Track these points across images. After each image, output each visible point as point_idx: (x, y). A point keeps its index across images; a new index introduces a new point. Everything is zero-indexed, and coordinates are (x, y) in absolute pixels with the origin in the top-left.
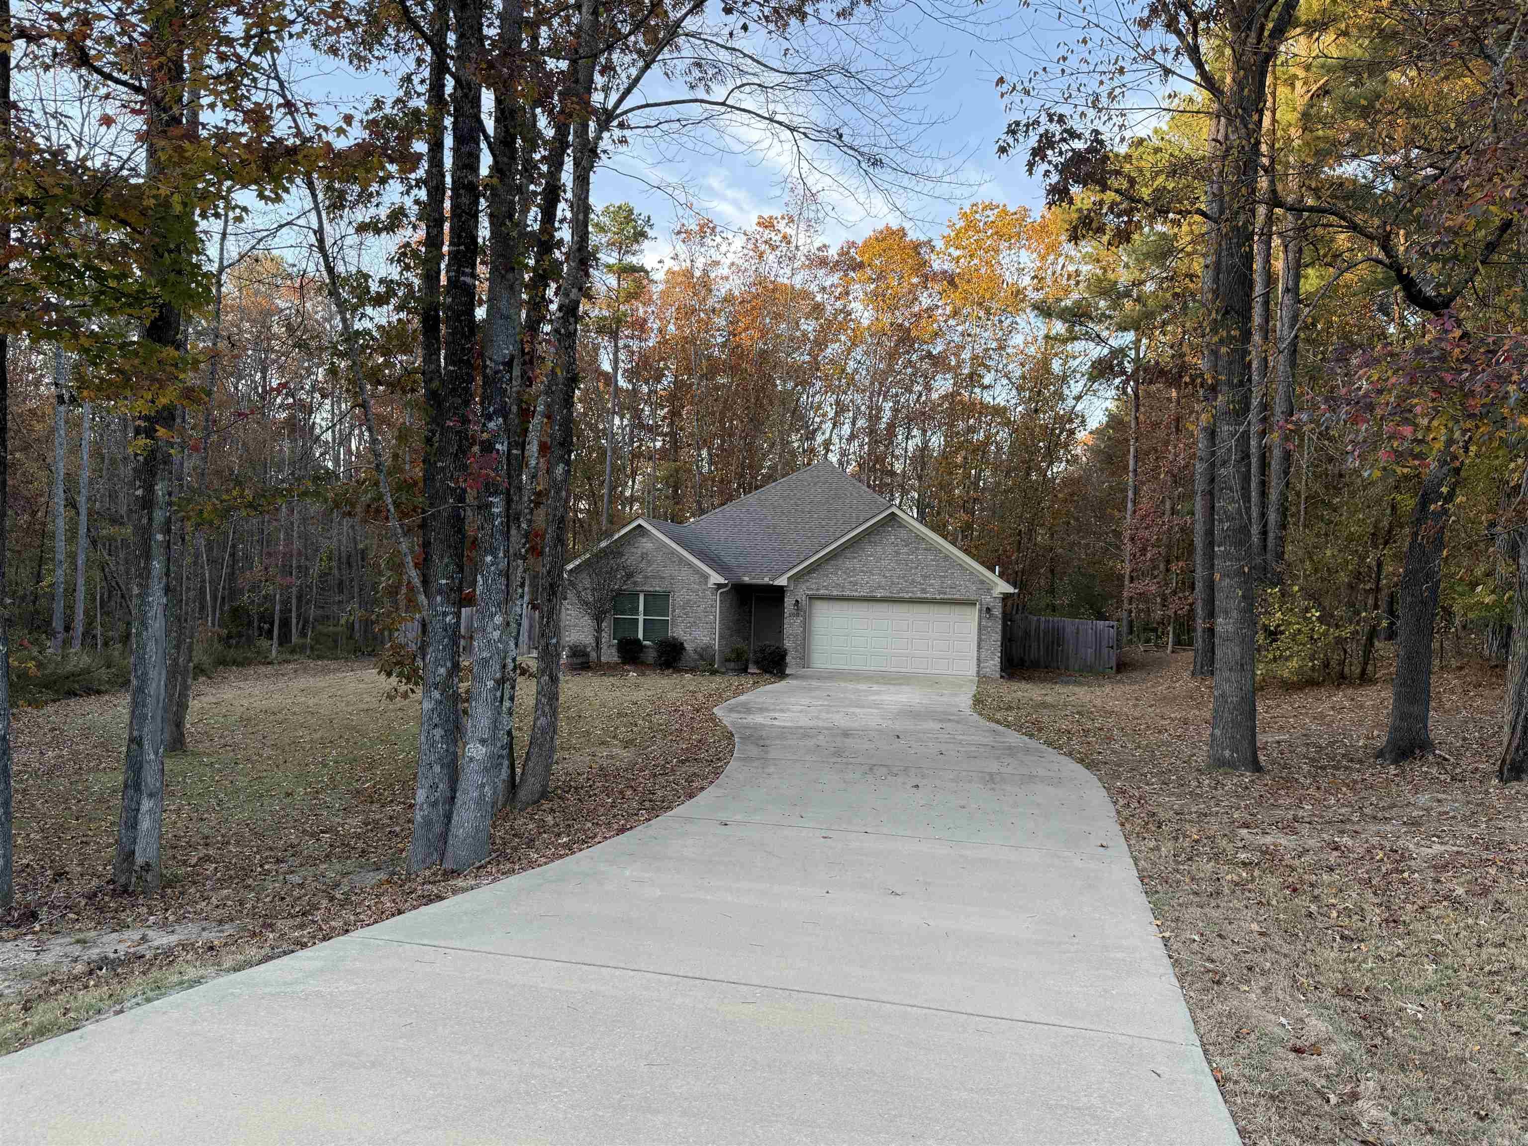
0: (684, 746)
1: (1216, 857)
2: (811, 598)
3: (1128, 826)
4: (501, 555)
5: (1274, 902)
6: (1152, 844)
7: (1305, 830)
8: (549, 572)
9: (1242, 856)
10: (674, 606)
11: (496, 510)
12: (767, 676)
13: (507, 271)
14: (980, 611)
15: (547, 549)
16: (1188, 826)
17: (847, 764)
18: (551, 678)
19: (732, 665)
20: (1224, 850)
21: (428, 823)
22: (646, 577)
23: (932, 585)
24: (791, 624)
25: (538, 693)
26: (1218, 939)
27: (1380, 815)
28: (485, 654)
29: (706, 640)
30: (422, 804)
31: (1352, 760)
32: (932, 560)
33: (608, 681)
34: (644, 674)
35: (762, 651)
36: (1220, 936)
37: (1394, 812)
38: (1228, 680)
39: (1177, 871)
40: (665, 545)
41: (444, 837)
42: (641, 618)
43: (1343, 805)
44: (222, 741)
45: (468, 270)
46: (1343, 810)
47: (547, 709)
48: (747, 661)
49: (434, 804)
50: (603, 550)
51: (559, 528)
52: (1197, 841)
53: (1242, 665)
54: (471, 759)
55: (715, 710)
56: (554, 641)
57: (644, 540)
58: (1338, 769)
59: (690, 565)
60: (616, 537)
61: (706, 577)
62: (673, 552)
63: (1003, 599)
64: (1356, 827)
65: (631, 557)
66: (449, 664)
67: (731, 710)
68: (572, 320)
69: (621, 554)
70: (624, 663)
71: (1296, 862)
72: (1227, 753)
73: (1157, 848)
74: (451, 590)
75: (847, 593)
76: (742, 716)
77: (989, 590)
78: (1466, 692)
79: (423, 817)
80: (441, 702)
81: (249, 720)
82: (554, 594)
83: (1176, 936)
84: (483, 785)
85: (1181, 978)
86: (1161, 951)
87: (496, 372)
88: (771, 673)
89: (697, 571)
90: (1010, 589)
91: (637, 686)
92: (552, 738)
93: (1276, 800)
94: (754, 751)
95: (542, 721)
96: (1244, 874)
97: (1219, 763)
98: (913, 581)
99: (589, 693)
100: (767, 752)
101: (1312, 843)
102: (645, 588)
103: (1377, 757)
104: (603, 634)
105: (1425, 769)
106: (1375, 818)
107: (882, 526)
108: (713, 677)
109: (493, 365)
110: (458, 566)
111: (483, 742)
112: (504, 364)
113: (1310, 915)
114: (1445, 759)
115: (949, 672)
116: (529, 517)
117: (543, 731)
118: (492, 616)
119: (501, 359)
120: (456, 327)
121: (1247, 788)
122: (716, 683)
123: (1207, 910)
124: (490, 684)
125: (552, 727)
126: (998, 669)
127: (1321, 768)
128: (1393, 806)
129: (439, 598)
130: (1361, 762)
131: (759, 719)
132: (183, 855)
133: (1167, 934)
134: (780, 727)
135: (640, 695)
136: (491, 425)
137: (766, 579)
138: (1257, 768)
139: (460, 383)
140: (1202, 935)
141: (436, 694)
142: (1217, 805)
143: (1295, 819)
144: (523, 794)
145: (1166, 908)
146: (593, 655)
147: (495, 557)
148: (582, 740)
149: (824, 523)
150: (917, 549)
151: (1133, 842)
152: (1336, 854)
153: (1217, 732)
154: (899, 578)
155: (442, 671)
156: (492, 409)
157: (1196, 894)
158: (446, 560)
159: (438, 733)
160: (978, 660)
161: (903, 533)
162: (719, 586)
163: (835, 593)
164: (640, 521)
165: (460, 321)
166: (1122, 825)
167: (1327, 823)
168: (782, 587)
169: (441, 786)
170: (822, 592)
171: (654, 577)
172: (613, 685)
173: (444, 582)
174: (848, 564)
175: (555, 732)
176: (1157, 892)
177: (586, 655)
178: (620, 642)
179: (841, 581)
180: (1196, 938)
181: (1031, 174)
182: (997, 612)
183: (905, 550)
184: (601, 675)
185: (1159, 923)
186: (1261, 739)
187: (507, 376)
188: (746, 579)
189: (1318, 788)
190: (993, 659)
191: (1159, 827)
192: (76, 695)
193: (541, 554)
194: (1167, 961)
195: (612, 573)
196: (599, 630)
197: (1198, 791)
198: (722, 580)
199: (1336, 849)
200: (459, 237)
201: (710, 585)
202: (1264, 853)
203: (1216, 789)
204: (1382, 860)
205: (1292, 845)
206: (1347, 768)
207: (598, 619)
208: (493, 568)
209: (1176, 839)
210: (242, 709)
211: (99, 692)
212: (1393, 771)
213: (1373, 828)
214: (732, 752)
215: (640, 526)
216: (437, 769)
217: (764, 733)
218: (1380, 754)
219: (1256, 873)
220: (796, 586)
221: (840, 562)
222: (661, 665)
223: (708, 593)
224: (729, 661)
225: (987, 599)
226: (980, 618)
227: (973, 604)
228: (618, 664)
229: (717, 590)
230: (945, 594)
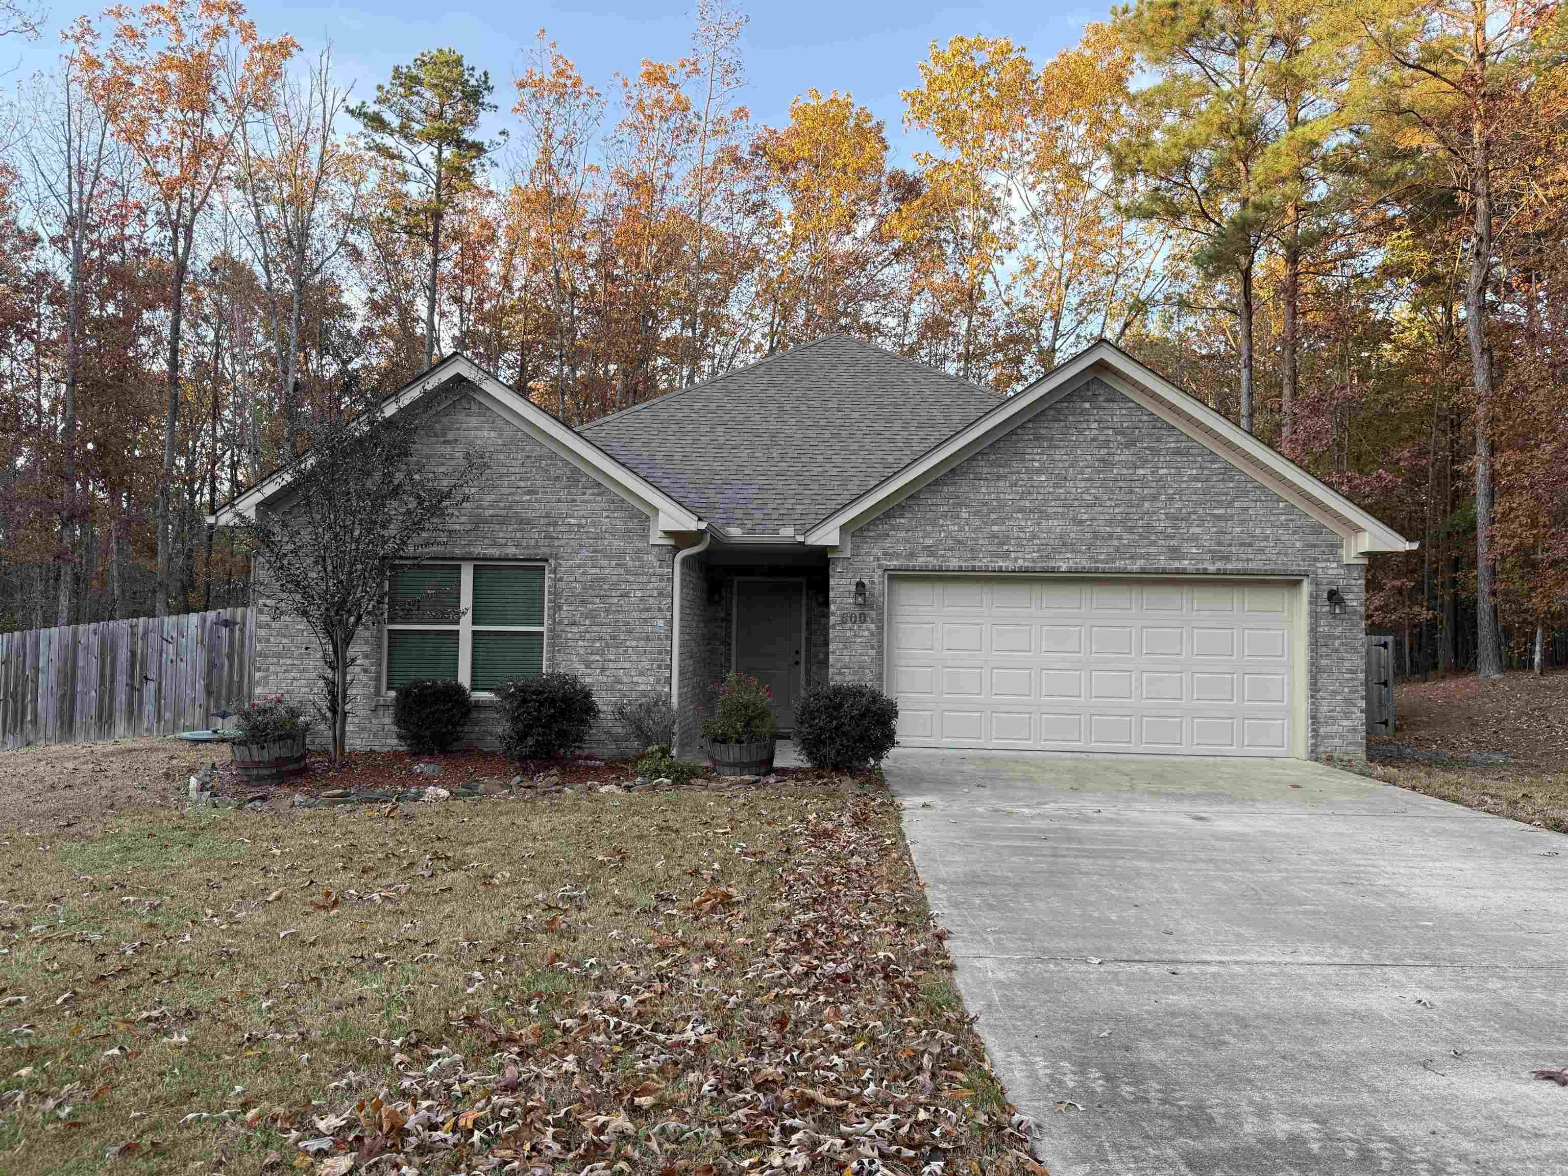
10: (556, 595)
14: (1314, 600)
19: (733, 753)
22: (478, 522)
23: (1195, 538)
24: (847, 643)
29: (645, 684)
32: (1196, 479)
34: (471, 790)
40: (533, 434)
42: (466, 627)
48: (772, 738)
57: (474, 421)
60: (393, 408)
61: (646, 515)
63: (1368, 568)
65: (435, 466)
70: (416, 755)
75: (983, 562)
77: (1334, 548)
88: (846, 768)
89: (620, 498)
90: (1397, 544)
98: (1147, 531)
102: (477, 550)
104: (354, 672)
107: (1068, 398)
108: (684, 792)
115: (1234, 749)
126: (1360, 737)
137: (787, 533)
146: (320, 734)
150: (1155, 452)
154: (1110, 522)
160: (1314, 718)
161: (1118, 415)
162: (680, 539)
163: (954, 563)
164: (461, 368)
168: (826, 549)
170: (921, 561)
171: (503, 521)
174: (985, 491)
177: (297, 735)
178: (405, 695)
179: (967, 533)
182: (1355, 599)
183: (1125, 455)
184: (333, 801)
188: (735, 532)
190: (1347, 715)
196: (340, 664)
198: (691, 524)
201: (656, 538)
207: (340, 634)
215: (460, 378)
220: (856, 547)
221: (963, 487)
222: (523, 759)
223: (651, 559)
224: (723, 740)
225: (1330, 571)
226: (1315, 616)
227: (1292, 583)
228: (397, 756)
229: (676, 549)
230: (1226, 558)
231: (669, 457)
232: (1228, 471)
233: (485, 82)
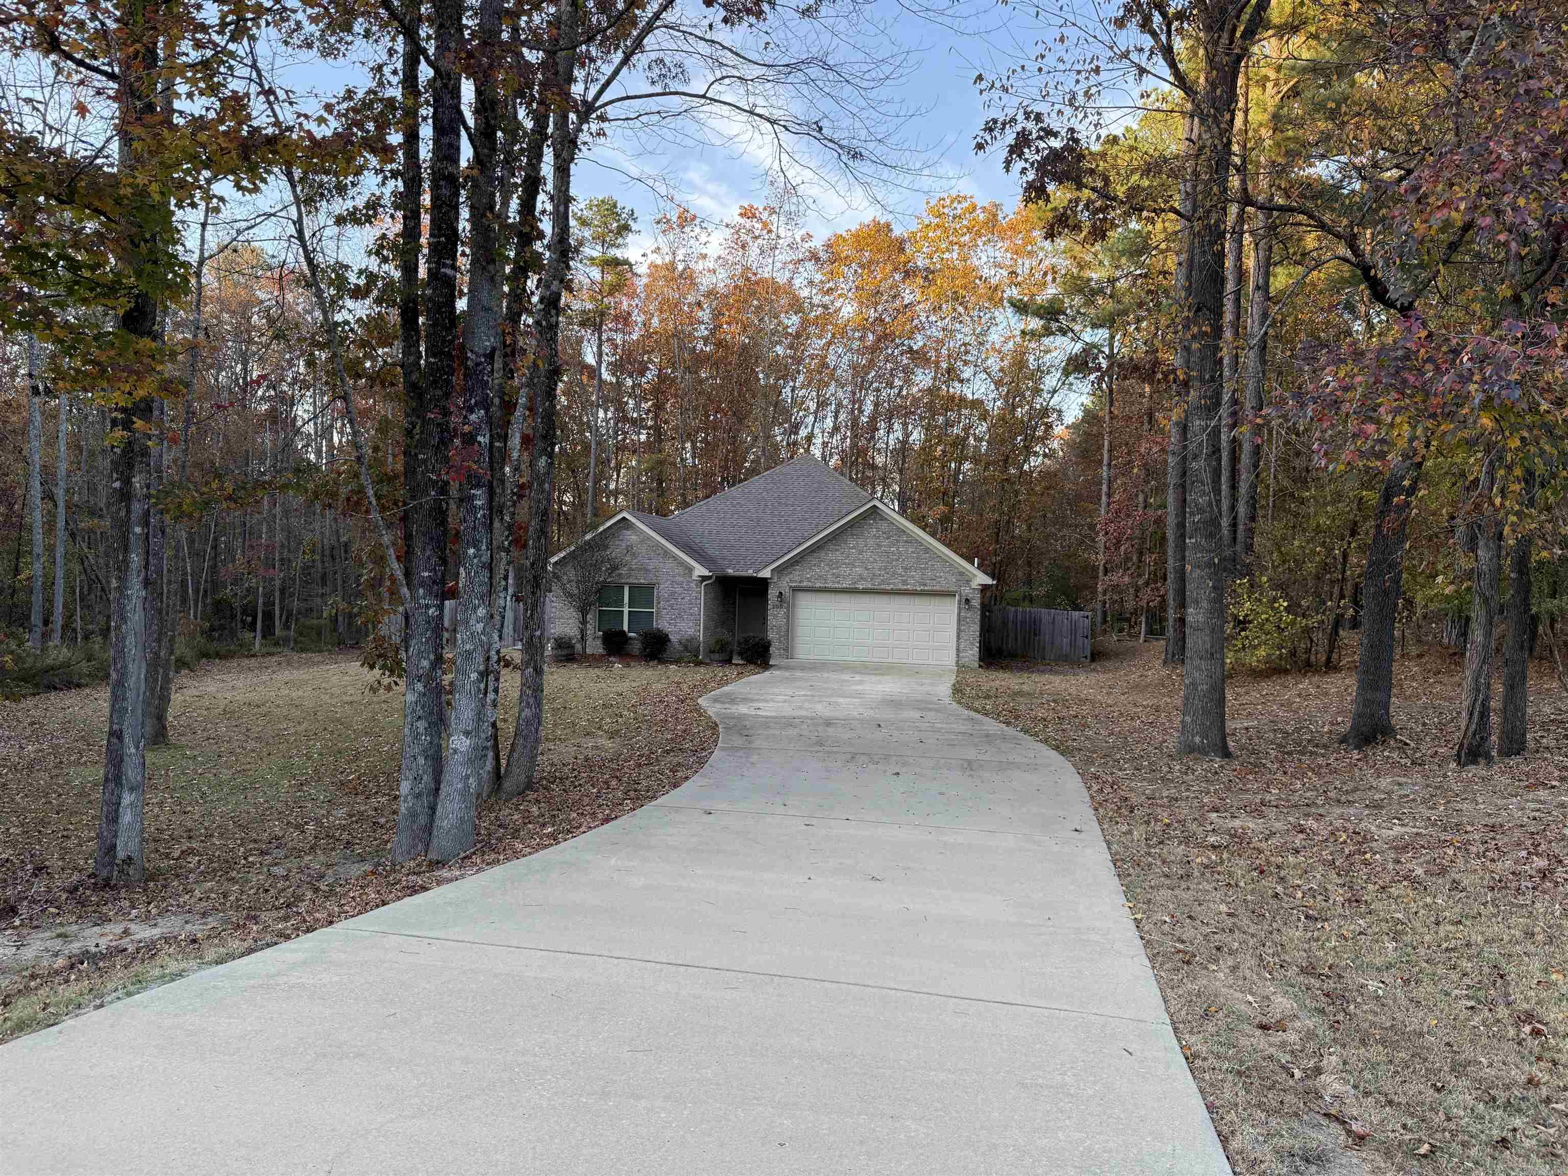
0: (669, 737)
1: (1185, 840)
2: (796, 590)
3: (1101, 810)
4: (484, 547)
5: (1242, 884)
6: (1125, 828)
7: (1271, 813)
8: (533, 564)
9: (1212, 839)
10: (658, 598)
11: (478, 503)
12: (752, 667)
13: (488, 263)
14: (960, 602)
15: (531, 542)
16: (1159, 810)
17: (829, 752)
18: (535, 669)
19: (716, 656)
20: (1194, 834)
21: (413, 815)
22: (631, 570)
23: (913, 577)
24: (775, 616)
25: (523, 685)
26: (1188, 921)
27: (1343, 798)
28: (468, 647)
29: (691, 632)
30: (406, 797)
31: (1317, 746)
32: (913, 552)
33: (593, 672)
34: (629, 666)
35: (746, 641)
36: (1190, 917)
37: (1357, 796)
38: (1198, 668)
39: (1149, 854)
40: (650, 538)
41: (429, 829)
42: (626, 610)
43: (1309, 789)
44: (205, 734)
45: (449, 262)
46: (1308, 794)
47: (531, 701)
48: (731, 652)
49: (418, 796)
50: (587, 543)
51: (542, 520)
52: (1168, 825)
53: (1212, 654)
54: (455, 751)
55: (700, 701)
56: (538, 633)
57: (629, 533)
58: (1304, 754)
59: (675, 558)
60: (601, 529)
61: (691, 570)
62: (658, 545)
63: (982, 591)
64: (1321, 811)
65: (616, 550)
66: (432, 657)
67: (716, 700)
68: (553, 312)
69: (606, 547)
70: (610, 655)
71: (1264, 845)
72: (1197, 739)
73: (1130, 832)
74: (434, 582)
75: (830, 585)
76: (727, 706)
77: (968, 581)
78: (1425, 679)
79: (408, 809)
80: (424, 694)
81: (234, 712)
82: (538, 586)
83: (1148, 918)
84: (467, 777)
85: (1152, 959)
86: (1133, 933)
87: (478, 364)
88: (755, 664)
89: (682, 563)
90: (989, 581)
91: (622, 677)
92: (537, 730)
93: (1244, 785)
94: (738, 741)
95: (527, 712)
96: (1214, 857)
97: (1190, 749)
98: (894, 573)
99: (574, 684)
100: (749, 742)
101: (1278, 825)
102: (631, 581)
103: (1341, 742)
104: (588, 626)
105: (1386, 754)
106: (1339, 801)
107: (864, 519)
108: (697, 669)
109: (473, 357)
110: (440, 558)
111: (467, 733)
112: (485, 356)
113: (1276, 895)
114: (1406, 744)
115: (929, 662)
116: (512, 509)
117: (528, 722)
118: (475, 609)
119: (481, 352)
120: (437, 319)
121: (1216, 773)
122: (700, 674)
123: (1177, 892)
124: (474, 676)
125: (538, 718)
126: (977, 658)
127: (1287, 753)
128: (1355, 790)
129: (421, 591)
130: (1325, 747)
131: (743, 709)
132: (165, 848)
133: (1139, 916)
134: (763, 717)
135: (624, 686)
136: (473, 417)
137: (751, 571)
138: (1226, 754)
139: (441, 375)
140: (1173, 916)
141: (419, 687)
142: (1188, 790)
143: (1263, 803)
144: (508, 785)
145: (1138, 890)
146: (578, 647)
147: (479, 550)
148: (568, 731)
149: (807, 516)
150: (899, 541)
151: (1105, 826)
152: (1301, 836)
153: (1188, 719)
154: (880, 569)
155: (425, 663)
156: (473, 401)
157: (1167, 876)
158: (428, 553)
159: (421, 725)
160: (958, 650)
161: (884, 526)
162: (704, 578)
163: (818, 585)
164: (624, 514)
165: (441, 313)
166: (1096, 809)
167: (1293, 806)
168: (766, 579)
169: (425, 777)
170: (805, 584)
171: (640, 570)
172: (598, 676)
173: (426, 574)
174: (831, 556)
175: (539, 723)
176: (1129, 875)
177: (572, 647)
178: (605, 633)
179: (823, 573)
180: (1167, 919)
181: (1008, 171)
182: (976, 603)
183: (886, 543)
184: (586, 667)
185: (1131, 905)
186: (1230, 725)
187: (489, 368)
188: (731, 571)
189: (1285, 773)
190: (971, 649)
191: (1132, 812)
192: (55, 689)
193: (525, 546)
194: (1139, 943)
195: (596, 566)
196: (584, 622)
197: (1169, 776)
198: (706, 573)
199: (1301, 832)
200: (440, 228)
201: (695, 577)
202: (1233, 836)
203: (1186, 774)
204: (1345, 842)
205: (1260, 828)
206: (1312, 753)
207: (584, 612)
208: (475, 561)
209: (1148, 823)
210: (226, 702)
211: (78, 686)
212: (1356, 755)
213: (1338, 811)
214: (716, 741)
215: (624, 518)
216: (421, 760)
217: (747, 723)
218: (1343, 740)
219: (1225, 856)
220: (779, 578)
221: (822, 554)
222: (646, 656)
223: (693, 585)
224: (713, 652)
225: (966, 591)
226: (960, 609)
227: (951, 595)
228: (603, 656)
229: (702, 582)
230: (925, 585)
231: (710, 533)
232: (927, 550)
233: (632, 214)
